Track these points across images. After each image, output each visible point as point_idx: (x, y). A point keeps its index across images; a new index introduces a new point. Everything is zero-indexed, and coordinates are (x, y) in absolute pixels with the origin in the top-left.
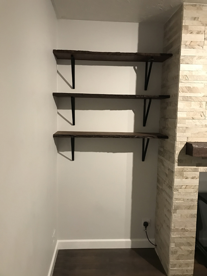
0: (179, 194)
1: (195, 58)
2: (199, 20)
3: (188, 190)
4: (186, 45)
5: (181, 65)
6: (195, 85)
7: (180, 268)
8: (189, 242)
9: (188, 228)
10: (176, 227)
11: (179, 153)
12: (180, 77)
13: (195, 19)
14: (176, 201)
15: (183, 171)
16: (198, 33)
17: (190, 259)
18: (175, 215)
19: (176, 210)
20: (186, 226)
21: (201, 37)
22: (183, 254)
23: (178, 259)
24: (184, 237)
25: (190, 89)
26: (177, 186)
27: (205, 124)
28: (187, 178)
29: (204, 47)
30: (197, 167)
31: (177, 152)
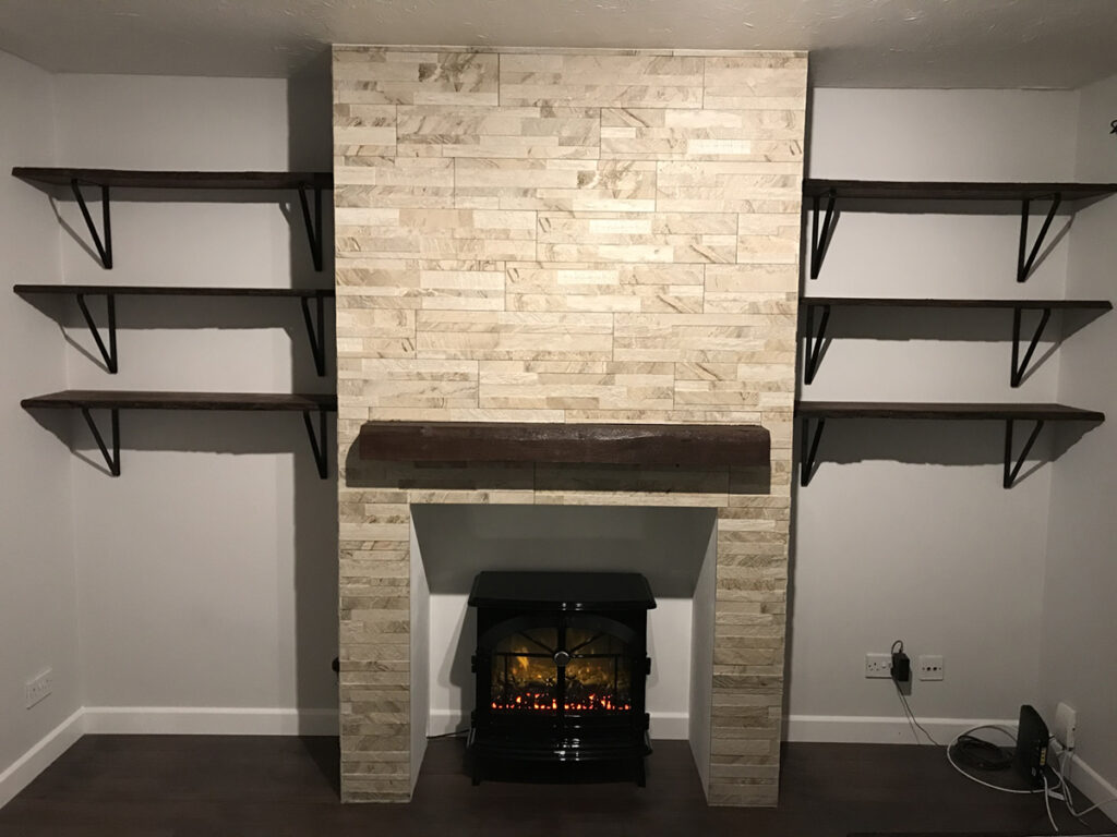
0: (355, 564)
1: (376, 191)
2: (379, 88)
3: (378, 555)
4: (347, 158)
5: (337, 210)
6: (381, 265)
7: (372, 775)
8: (390, 700)
9: (384, 662)
10: (352, 659)
11: (347, 450)
12: (338, 244)
13: (366, 85)
14: (349, 586)
15: (362, 500)
16: (378, 123)
17: (397, 750)
18: (346, 624)
19: (350, 610)
20: (380, 656)
21: (386, 136)
22: (376, 733)
23: (365, 749)
24: (376, 688)
25: (365, 277)
26: (349, 542)
27: (415, 372)
28: (374, 521)
29: (397, 160)
30: (402, 491)
31: (343, 449)
